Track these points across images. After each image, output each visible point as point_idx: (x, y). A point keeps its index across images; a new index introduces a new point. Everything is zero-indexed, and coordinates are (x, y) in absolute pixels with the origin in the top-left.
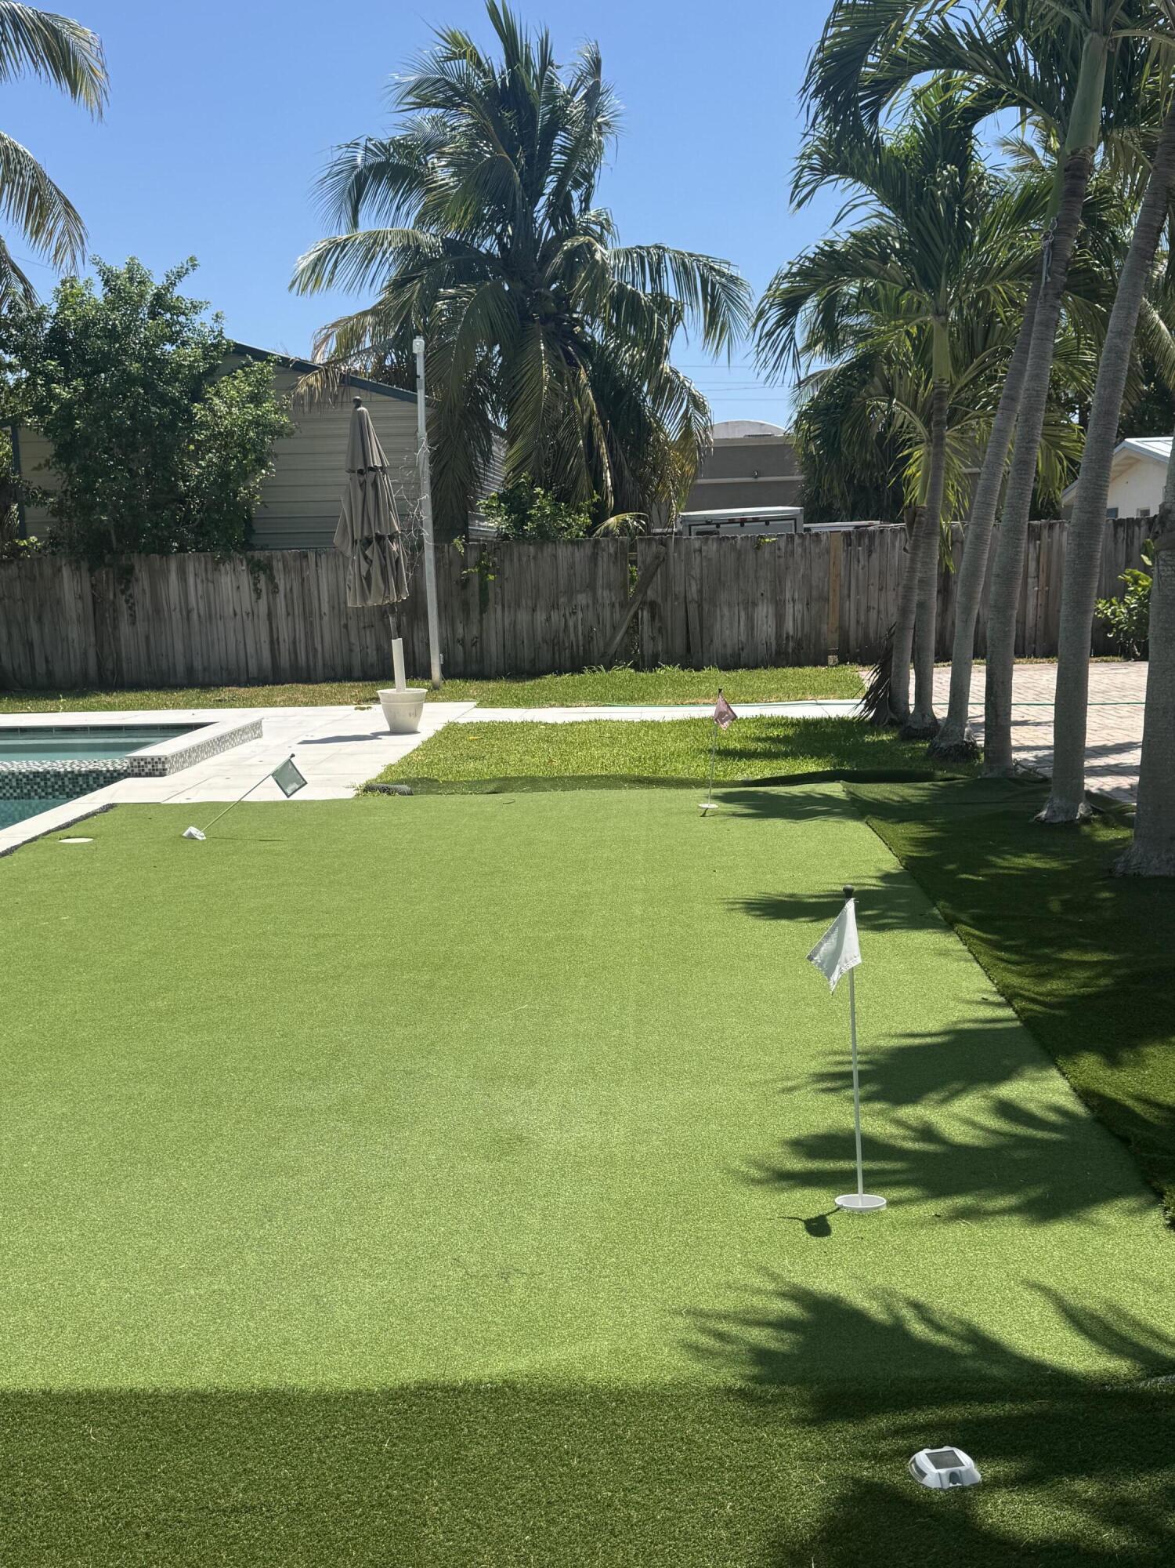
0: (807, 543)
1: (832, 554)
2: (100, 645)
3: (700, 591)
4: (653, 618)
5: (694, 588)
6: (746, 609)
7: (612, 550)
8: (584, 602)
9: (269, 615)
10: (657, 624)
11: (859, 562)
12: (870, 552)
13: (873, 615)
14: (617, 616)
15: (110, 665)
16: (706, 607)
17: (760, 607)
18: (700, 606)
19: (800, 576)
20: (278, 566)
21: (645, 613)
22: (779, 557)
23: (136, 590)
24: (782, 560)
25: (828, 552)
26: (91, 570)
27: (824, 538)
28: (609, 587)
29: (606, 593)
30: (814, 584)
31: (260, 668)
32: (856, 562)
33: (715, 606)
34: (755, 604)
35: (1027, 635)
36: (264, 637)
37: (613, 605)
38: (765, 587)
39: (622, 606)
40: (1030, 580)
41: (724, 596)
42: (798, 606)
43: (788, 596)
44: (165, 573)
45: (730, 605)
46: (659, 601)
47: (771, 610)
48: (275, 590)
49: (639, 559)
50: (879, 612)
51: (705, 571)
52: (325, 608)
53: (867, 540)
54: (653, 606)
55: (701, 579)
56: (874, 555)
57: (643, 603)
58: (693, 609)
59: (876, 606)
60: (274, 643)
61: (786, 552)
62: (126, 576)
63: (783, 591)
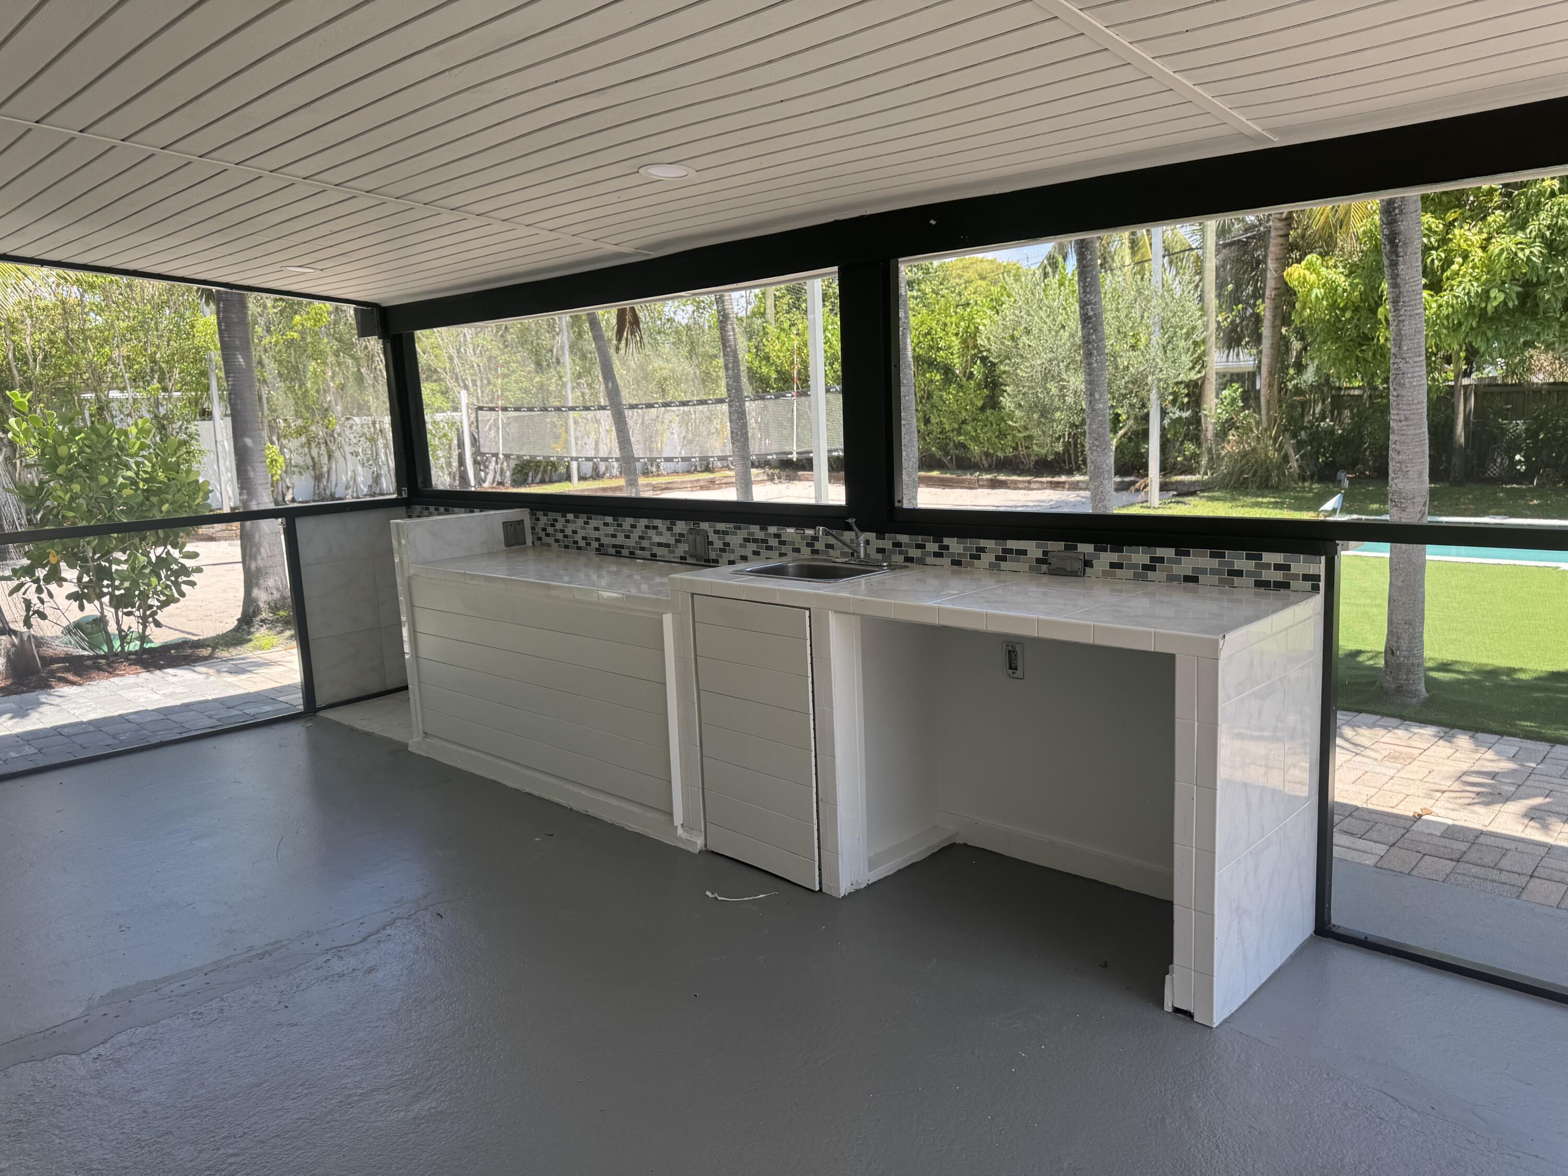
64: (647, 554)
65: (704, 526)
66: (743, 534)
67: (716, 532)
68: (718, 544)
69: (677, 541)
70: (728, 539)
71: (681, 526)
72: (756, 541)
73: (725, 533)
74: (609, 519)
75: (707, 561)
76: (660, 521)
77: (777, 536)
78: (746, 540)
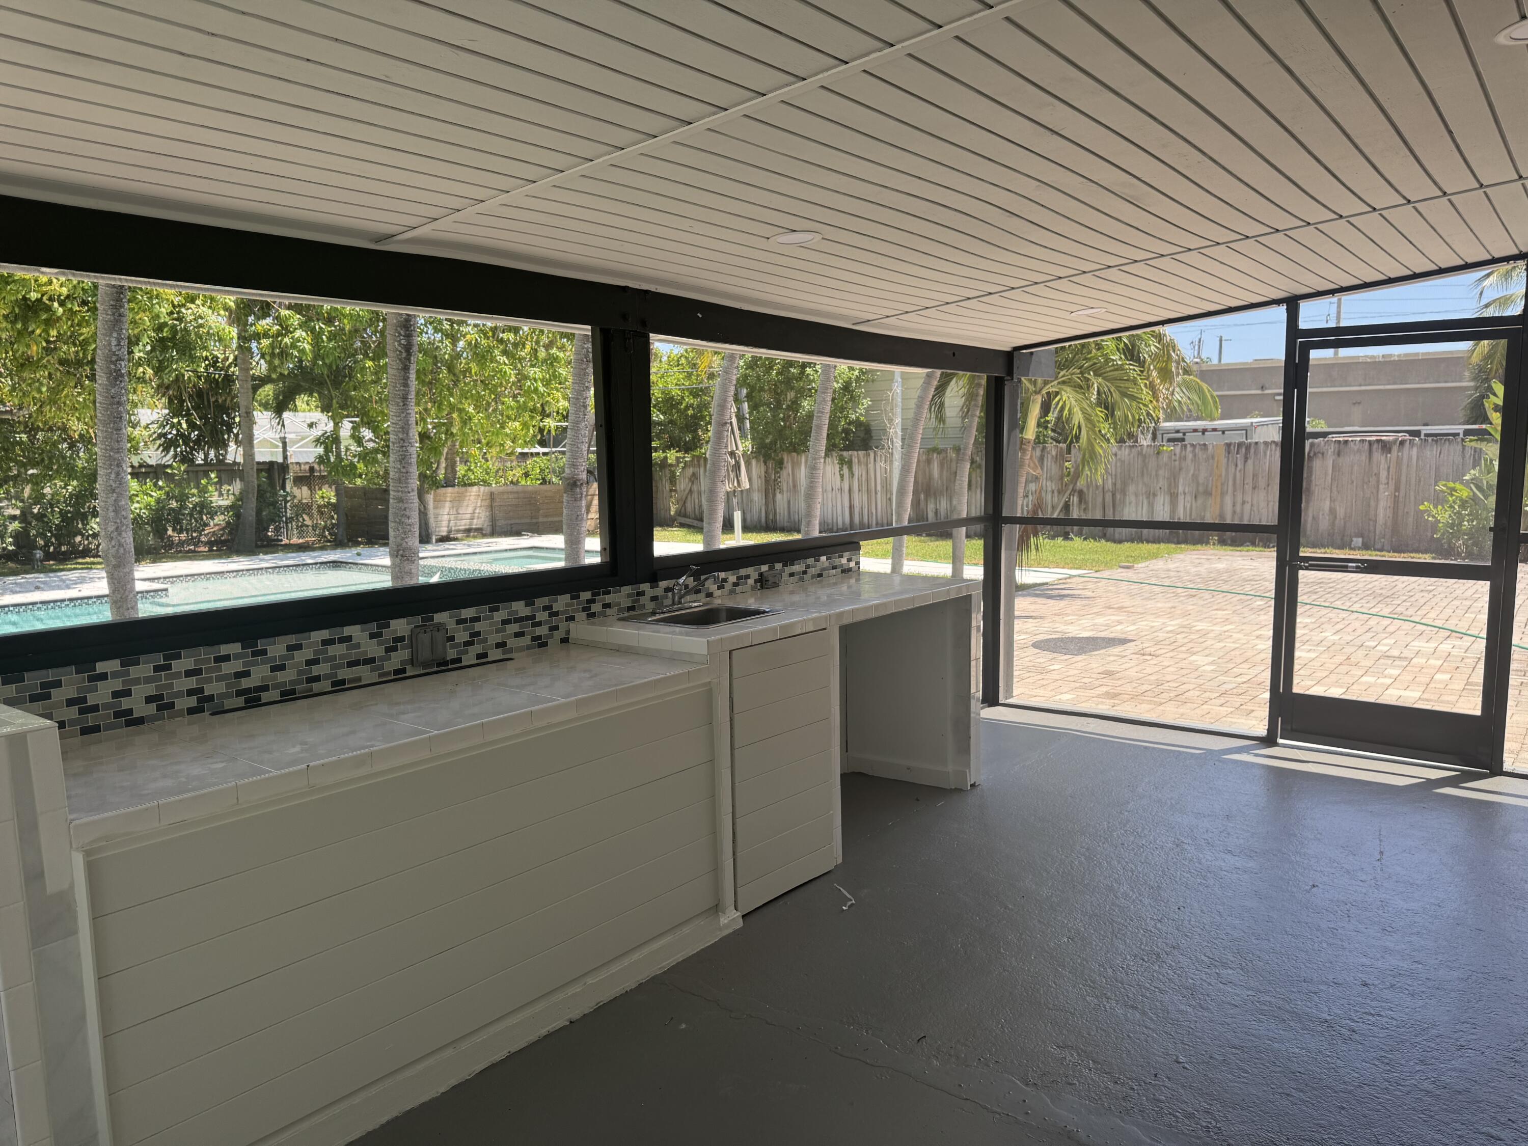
0: (1197, 450)
1: (1216, 459)
2: (767, 504)
3: (1115, 484)
4: (1080, 501)
5: (1110, 481)
6: (1148, 497)
7: (1054, 453)
8: (1034, 489)
9: (850, 490)
10: (1083, 506)
11: (1236, 465)
12: (1246, 459)
13: (1247, 507)
14: (1056, 499)
15: (771, 517)
16: (1118, 496)
17: (1158, 497)
18: (1114, 495)
19: (1190, 475)
20: (855, 460)
21: (1075, 498)
22: (1175, 460)
23: (784, 473)
24: (1177, 463)
25: (1213, 457)
26: (765, 463)
27: (1210, 447)
28: (1051, 479)
29: (1049, 483)
30: (1201, 481)
31: (843, 523)
32: (1234, 467)
33: (1125, 495)
34: (1155, 495)
35: (1377, 532)
36: (847, 504)
37: (1053, 492)
38: (1163, 483)
39: (1059, 492)
40: (1381, 487)
41: (1131, 488)
42: (1188, 498)
43: (1181, 489)
44: (799, 464)
45: (1136, 495)
46: (1085, 490)
47: (1167, 499)
48: (852, 474)
49: (1073, 459)
50: (1252, 505)
51: (1119, 470)
52: (879, 488)
53: (1244, 450)
54: (1081, 493)
55: (1116, 475)
56: (1250, 462)
57: (1074, 490)
58: (1109, 497)
59: (1250, 500)
60: (851, 507)
61: (1180, 457)
62: (780, 464)
63: (1177, 486)
64: (326, 685)
65: (441, 617)
66: (501, 615)
67: (460, 622)
68: (462, 636)
69: (388, 650)
70: (477, 627)
71: (400, 626)
72: (519, 620)
73: (476, 619)
74: (234, 648)
75: (445, 663)
76: (358, 627)
77: (547, 608)
78: (505, 622)
